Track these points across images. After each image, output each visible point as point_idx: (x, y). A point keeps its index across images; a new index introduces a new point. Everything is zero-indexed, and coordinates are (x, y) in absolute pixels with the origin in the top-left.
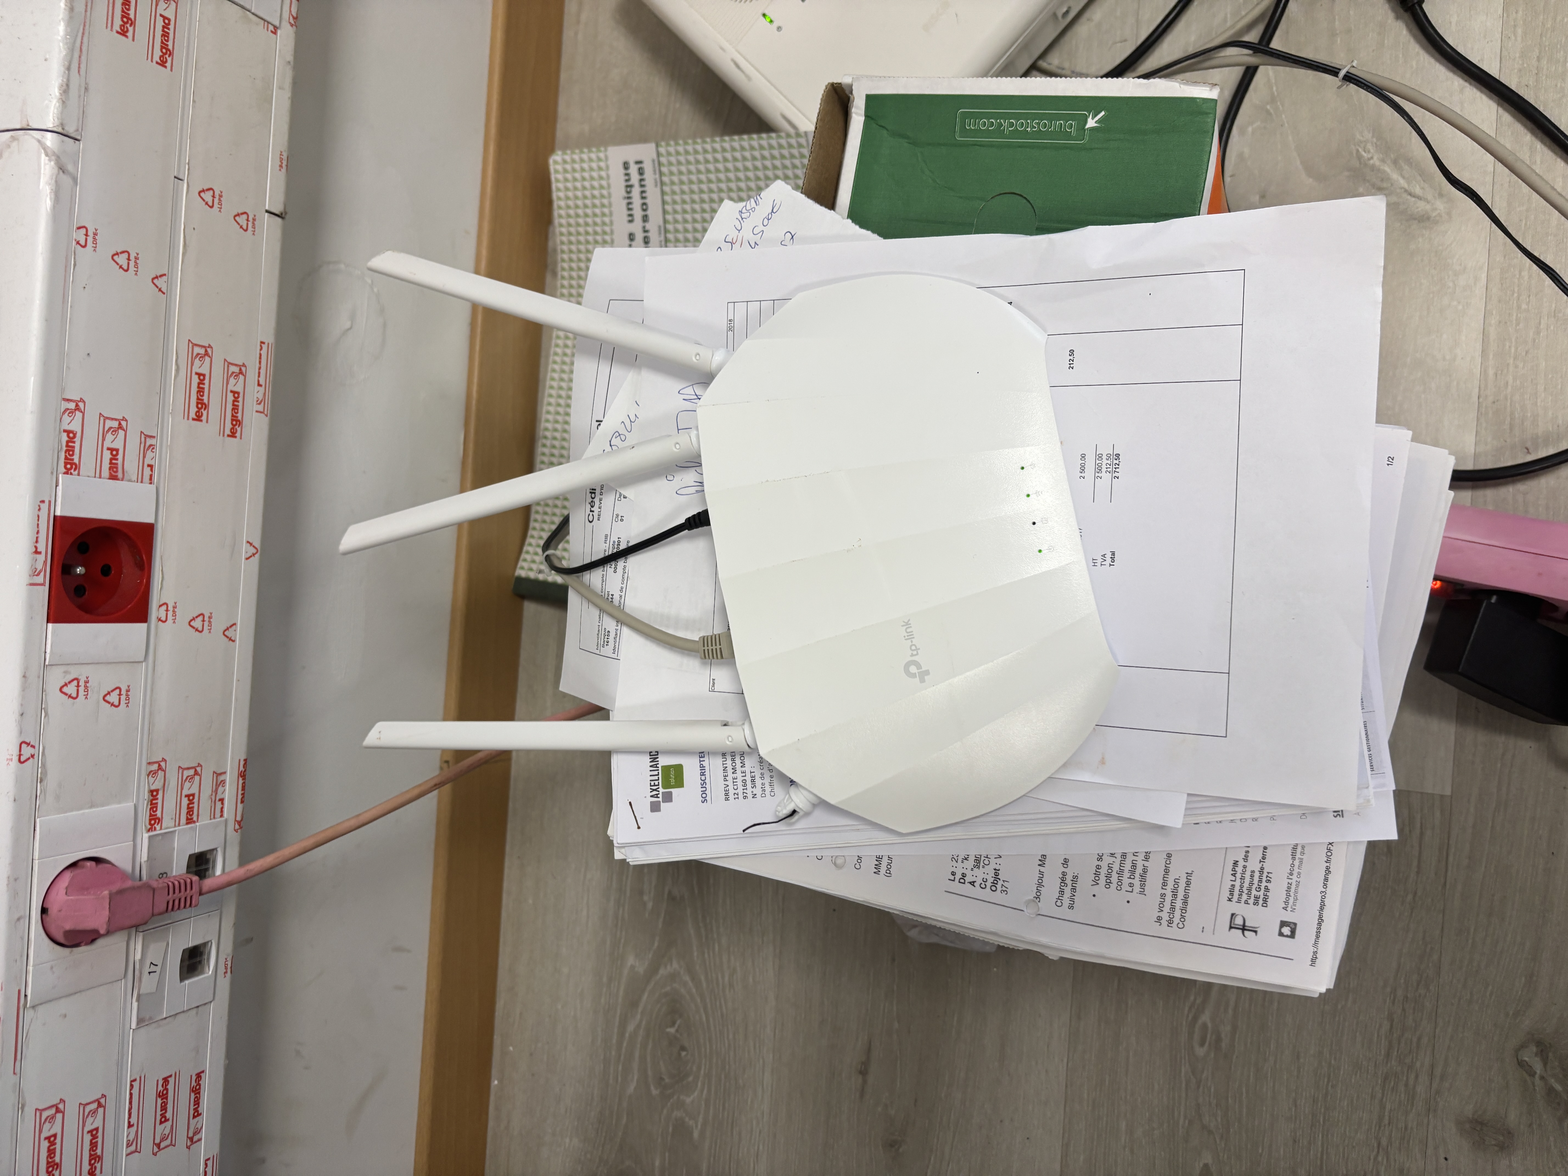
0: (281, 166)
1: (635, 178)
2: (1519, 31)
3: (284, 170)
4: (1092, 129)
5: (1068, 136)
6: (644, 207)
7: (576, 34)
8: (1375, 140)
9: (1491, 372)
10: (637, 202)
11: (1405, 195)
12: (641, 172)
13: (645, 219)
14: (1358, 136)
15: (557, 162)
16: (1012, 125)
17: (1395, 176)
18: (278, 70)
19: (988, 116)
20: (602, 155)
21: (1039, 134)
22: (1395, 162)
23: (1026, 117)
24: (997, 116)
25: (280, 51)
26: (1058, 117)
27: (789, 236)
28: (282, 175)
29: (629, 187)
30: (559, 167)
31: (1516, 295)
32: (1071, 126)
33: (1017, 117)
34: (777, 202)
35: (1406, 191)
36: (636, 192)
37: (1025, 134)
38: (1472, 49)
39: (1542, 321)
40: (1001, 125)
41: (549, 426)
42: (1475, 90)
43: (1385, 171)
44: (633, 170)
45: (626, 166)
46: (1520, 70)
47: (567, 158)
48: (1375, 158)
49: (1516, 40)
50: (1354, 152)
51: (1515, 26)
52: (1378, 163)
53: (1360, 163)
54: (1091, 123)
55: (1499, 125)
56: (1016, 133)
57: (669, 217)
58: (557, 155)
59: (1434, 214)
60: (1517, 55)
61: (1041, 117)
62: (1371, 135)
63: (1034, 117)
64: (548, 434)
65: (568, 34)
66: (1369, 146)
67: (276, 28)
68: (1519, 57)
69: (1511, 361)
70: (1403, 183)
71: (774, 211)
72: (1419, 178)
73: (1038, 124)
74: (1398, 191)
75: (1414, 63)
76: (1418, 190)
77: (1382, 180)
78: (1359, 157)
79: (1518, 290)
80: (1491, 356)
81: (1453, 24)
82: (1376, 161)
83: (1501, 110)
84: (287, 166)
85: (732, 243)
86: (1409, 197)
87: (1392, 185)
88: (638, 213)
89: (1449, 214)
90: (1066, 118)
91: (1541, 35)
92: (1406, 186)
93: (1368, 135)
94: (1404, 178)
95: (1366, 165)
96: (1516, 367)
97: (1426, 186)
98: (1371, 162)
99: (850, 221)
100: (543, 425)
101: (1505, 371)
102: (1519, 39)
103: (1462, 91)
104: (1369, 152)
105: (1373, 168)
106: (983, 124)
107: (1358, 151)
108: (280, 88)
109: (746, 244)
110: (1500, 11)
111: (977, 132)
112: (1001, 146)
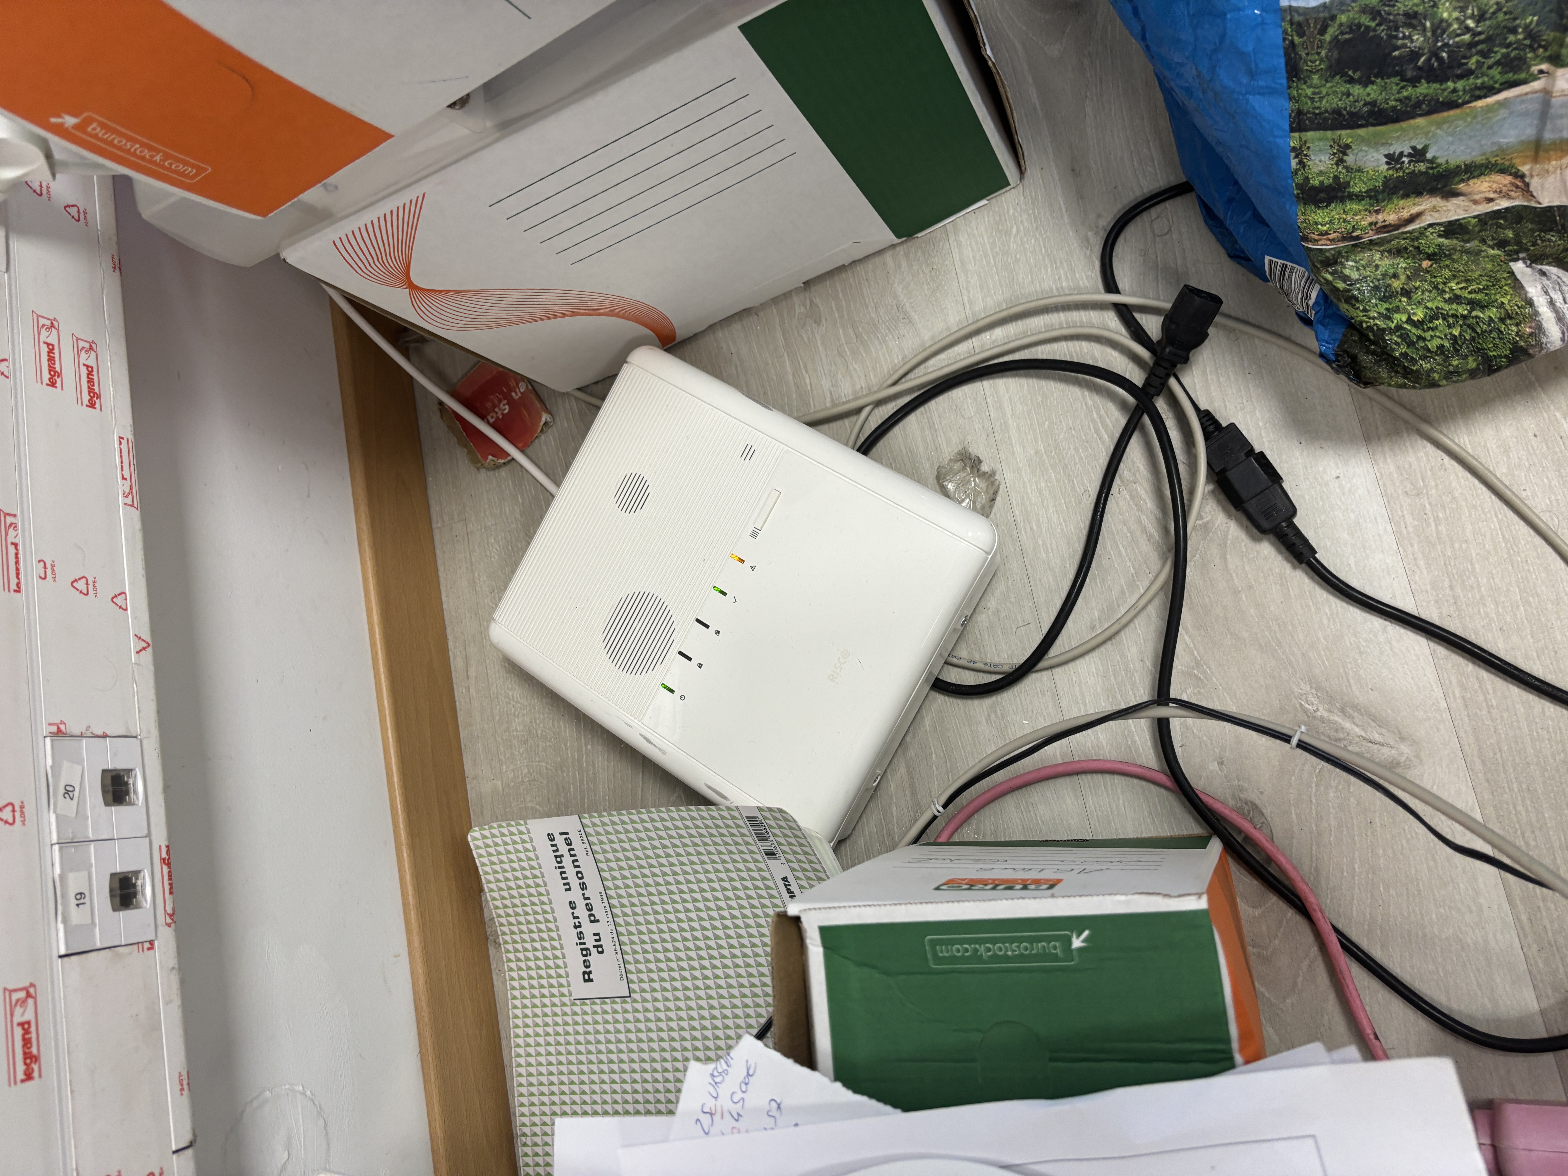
0: (182, 1090)
1: (563, 849)
2: (1422, 563)
3: (186, 1092)
4: (1080, 950)
5: (1055, 958)
6: (580, 875)
7: (468, 689)
8: (1314, 691)
9: (1524, 918)
10: (571, 872)
11: (1365, 743)
12: (568, 842)
13: (583, 886)
14: (1296, 690)
15: (475, 838)
16: (989, 950)
17: (1347, 725)
18: (162, 985)
19: (962, 942)
20: (523, 828)
21: (1021, 958)
22: (1343, 711)
23: (1003, 940)
24: (970, 941)
25: (161, 963)
26: (1039, 939)
27: (774, 1105)
28: (185, 1100)
29: (559, 858)
30: (479, 843)
31: (1519, 832)
32: (1055, 948)
33: (994, 941)
34: (752, 1063)
35: (1364, 739)
36: (567, 861)
37: (1006, 959)
38: (1380, 587)
39: (1557, 856)
40: (976, 950)
41: (526, 1120)
42: (1398, 628)
43: (1336, 722)
44: (560, 841)
45: (551, 837)
46: (1436, 602)
47: (486, 833)
48: (1321, 709)
49: (1421, 572)
50: (1298, 706)
51: (1415, 559)
52: (1326, 714)
53: (1308, 717)
54: (1077, 943)
55: (1436, 661)
56: (995, 958)
57: (609, 884)
58: (476, 831)
59: (1403, 759)
60: (1428, 587)
61: (1020, 940)
62: (1308, 688)
63: (1012, 940)
64: (526, 1130)
65: (459, 692)
66: (1311, 698)
67: (151, 942)
68: (1431, 589)
69: (1541, 904)
70: (1358, 731)
71: (751, 1072)
72: (1373, 724)
73: (1018, 947)
74: (1357, 739)
75: (1327, 610)
76: (1377, 737)
77: (1337, 731)
78: (1305, 711)
79: (1520, 826)
80: (1518, 902)
81: (1353, 566)
82: (1322, 712)
83: (1432, 644)
84: (188, 1084)
85: (711, 1114)
86: (1370, 745)
87: (1348, 735)
88: (574, 882)
89: (1418, 756)
90: (1049, 939)
91: (1445, 564)
92: (1363, 734)
93: (1306, 688)
94: (1357, 726)
95: (1314, 717)
96: (1548, 909)
97: (1383, 731)
98: (1319, 714)
99: (838, 1085)
100: (519, 1120)
101: (1539, 916)
102: (1425, 571)
103: (1384, 630)
104: (1313, 704)
105: (1322, 720)
106: (956, 950)
107: (1301, 704)
108: (167, 1003)
109: (727, 1116)
110: (1395, 547)
111: (953, 959)
112: (983, 972)
